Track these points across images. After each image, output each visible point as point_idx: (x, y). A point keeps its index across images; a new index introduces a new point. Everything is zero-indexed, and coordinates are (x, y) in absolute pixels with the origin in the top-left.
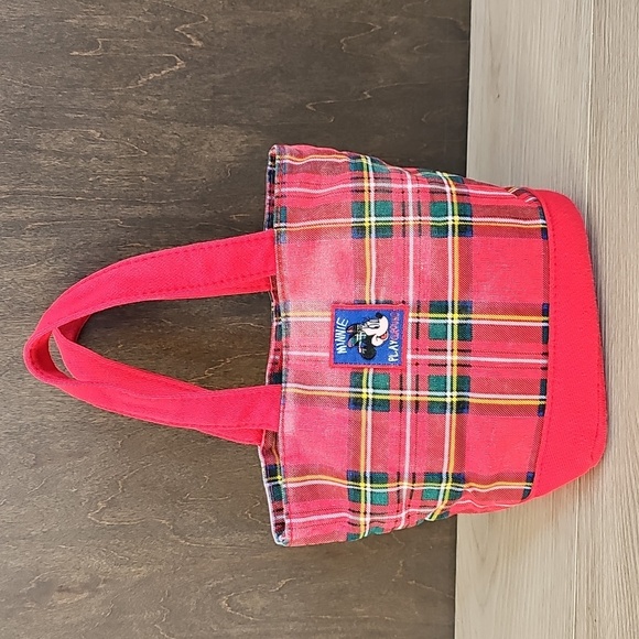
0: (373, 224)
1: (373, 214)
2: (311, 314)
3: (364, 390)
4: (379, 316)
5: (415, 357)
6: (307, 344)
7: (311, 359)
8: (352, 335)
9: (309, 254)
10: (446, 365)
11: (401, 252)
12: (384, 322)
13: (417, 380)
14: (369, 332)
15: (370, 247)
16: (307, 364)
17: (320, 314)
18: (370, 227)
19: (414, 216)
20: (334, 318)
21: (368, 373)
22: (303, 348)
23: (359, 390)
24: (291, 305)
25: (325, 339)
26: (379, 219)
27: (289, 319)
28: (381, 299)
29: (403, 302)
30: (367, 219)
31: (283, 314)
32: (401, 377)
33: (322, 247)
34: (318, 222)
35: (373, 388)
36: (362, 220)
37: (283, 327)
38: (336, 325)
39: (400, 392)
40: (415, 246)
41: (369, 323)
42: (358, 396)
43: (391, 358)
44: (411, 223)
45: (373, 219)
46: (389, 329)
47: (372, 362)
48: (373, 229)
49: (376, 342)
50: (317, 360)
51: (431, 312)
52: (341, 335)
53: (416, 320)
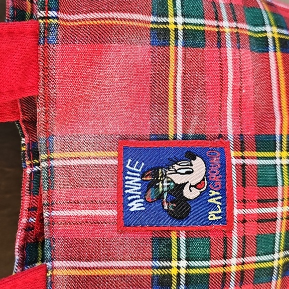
0: (180, 27)
1: (179, 12)
2: (87, 154)
3: (174, 263)
4: (191, 156)
5: (242, 212)
6: (81, 198)
7: (87, 221)
8: (153, 184)
9: (92, 64)
10: (275, 220)
11: (217, 68)
12: (199, 165)
13: (244, 242)
14: (178, 179)
15: (176, 59)
16: (81, 228)
17: (101, 154)
18: (176, 30)
19: (230, 21)
20: (122, 159)
21: (179, 239)
22: (75, 204)
23: (166, 264)
24: (56, 141)
25: (110, 191)
26: (188, 20)
27: (54, 163)
28: (191, 132)
29: (220, 136)
30: (171, 20)
31: (43, 156)
32: (225, 241)
33: (112, 54)
34: (106, 15)
35: (187, 259)
36: (164, 20)
37: (44, 174)
38: (126, 170)
39: (223, 262)
40: (234, 61)
41: (176, 167)
42: (165, 272)
43: (212, 216)
44: (227, 30)
45: (180, 20)
46: (206, 174)
47: (185, 222)
48: (180, 33)
49: (190, 194)
50: (96, 222)
51: (258, 150)
52: (134, 185)
53: (241, 161)
